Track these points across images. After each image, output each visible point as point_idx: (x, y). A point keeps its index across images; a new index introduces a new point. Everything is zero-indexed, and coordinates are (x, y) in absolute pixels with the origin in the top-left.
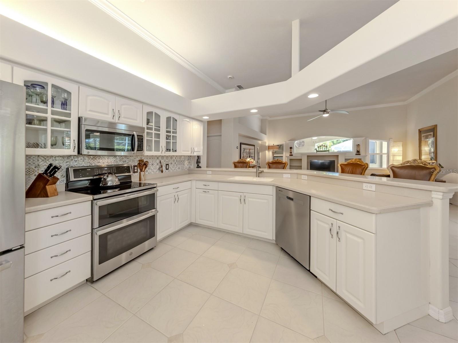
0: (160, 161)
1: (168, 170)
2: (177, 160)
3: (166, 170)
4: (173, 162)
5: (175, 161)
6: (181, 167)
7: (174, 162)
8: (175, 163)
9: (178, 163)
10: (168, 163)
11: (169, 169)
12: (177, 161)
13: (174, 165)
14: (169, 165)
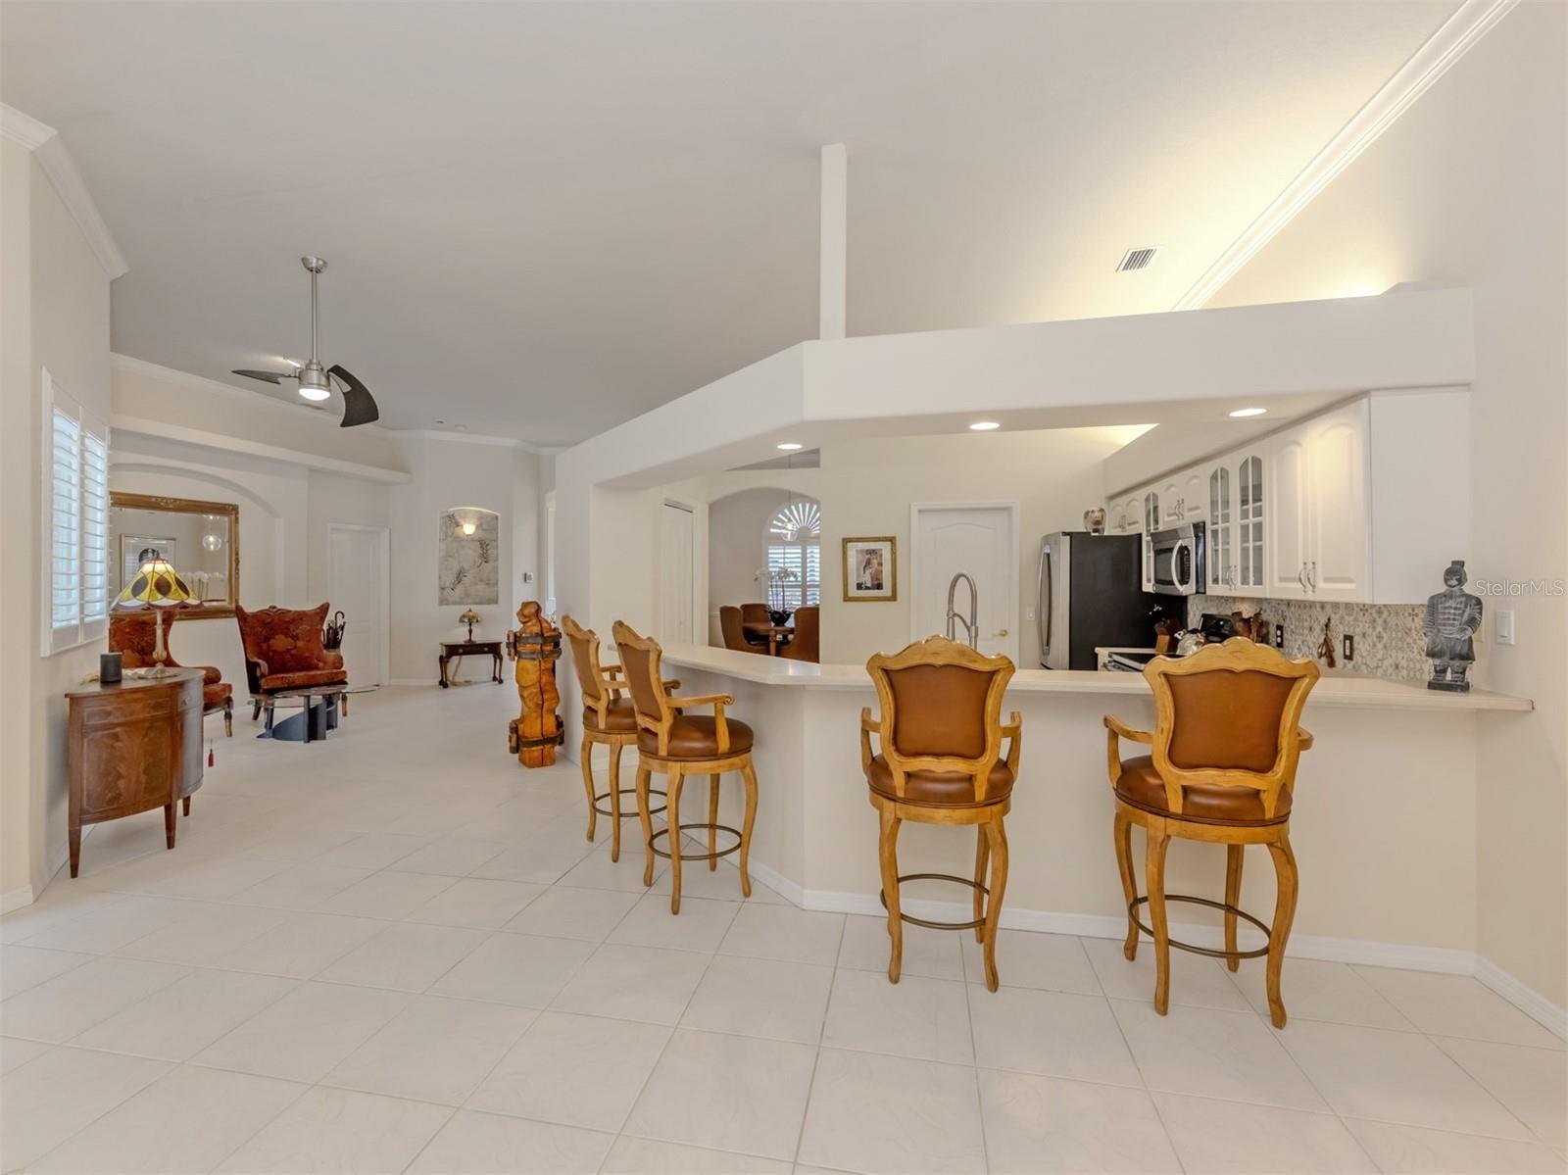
0: (1329, 619)
1: (1353, 663)
2: (1385, 622)
3: (1346, 661)
4: (1370, 630)
5: (1379, 629)
6: (1404, 663)
7: (1374, 628)
8: (1380, 637)
9: (1391, 639)
10: (1351, 630)
11: (1356, 657)
12: (1385, 629)
13: (1374, 645)
14: (1356, 639)
